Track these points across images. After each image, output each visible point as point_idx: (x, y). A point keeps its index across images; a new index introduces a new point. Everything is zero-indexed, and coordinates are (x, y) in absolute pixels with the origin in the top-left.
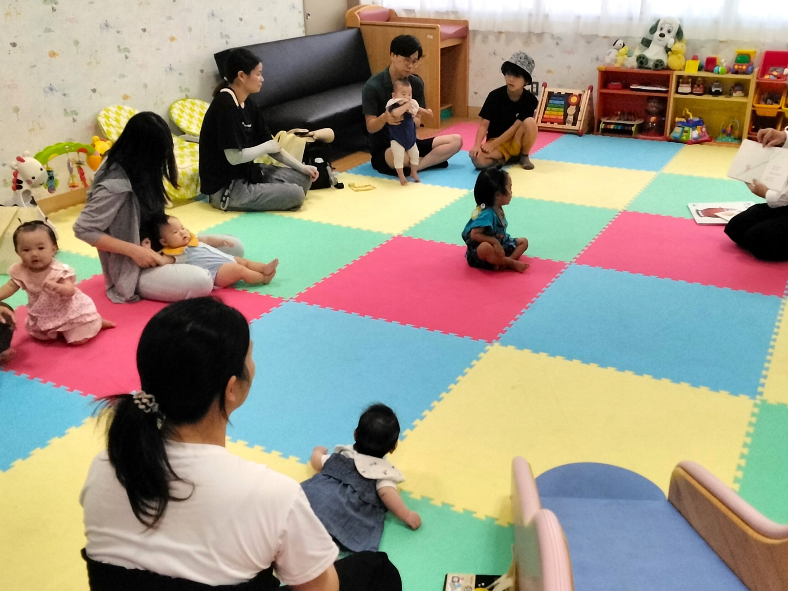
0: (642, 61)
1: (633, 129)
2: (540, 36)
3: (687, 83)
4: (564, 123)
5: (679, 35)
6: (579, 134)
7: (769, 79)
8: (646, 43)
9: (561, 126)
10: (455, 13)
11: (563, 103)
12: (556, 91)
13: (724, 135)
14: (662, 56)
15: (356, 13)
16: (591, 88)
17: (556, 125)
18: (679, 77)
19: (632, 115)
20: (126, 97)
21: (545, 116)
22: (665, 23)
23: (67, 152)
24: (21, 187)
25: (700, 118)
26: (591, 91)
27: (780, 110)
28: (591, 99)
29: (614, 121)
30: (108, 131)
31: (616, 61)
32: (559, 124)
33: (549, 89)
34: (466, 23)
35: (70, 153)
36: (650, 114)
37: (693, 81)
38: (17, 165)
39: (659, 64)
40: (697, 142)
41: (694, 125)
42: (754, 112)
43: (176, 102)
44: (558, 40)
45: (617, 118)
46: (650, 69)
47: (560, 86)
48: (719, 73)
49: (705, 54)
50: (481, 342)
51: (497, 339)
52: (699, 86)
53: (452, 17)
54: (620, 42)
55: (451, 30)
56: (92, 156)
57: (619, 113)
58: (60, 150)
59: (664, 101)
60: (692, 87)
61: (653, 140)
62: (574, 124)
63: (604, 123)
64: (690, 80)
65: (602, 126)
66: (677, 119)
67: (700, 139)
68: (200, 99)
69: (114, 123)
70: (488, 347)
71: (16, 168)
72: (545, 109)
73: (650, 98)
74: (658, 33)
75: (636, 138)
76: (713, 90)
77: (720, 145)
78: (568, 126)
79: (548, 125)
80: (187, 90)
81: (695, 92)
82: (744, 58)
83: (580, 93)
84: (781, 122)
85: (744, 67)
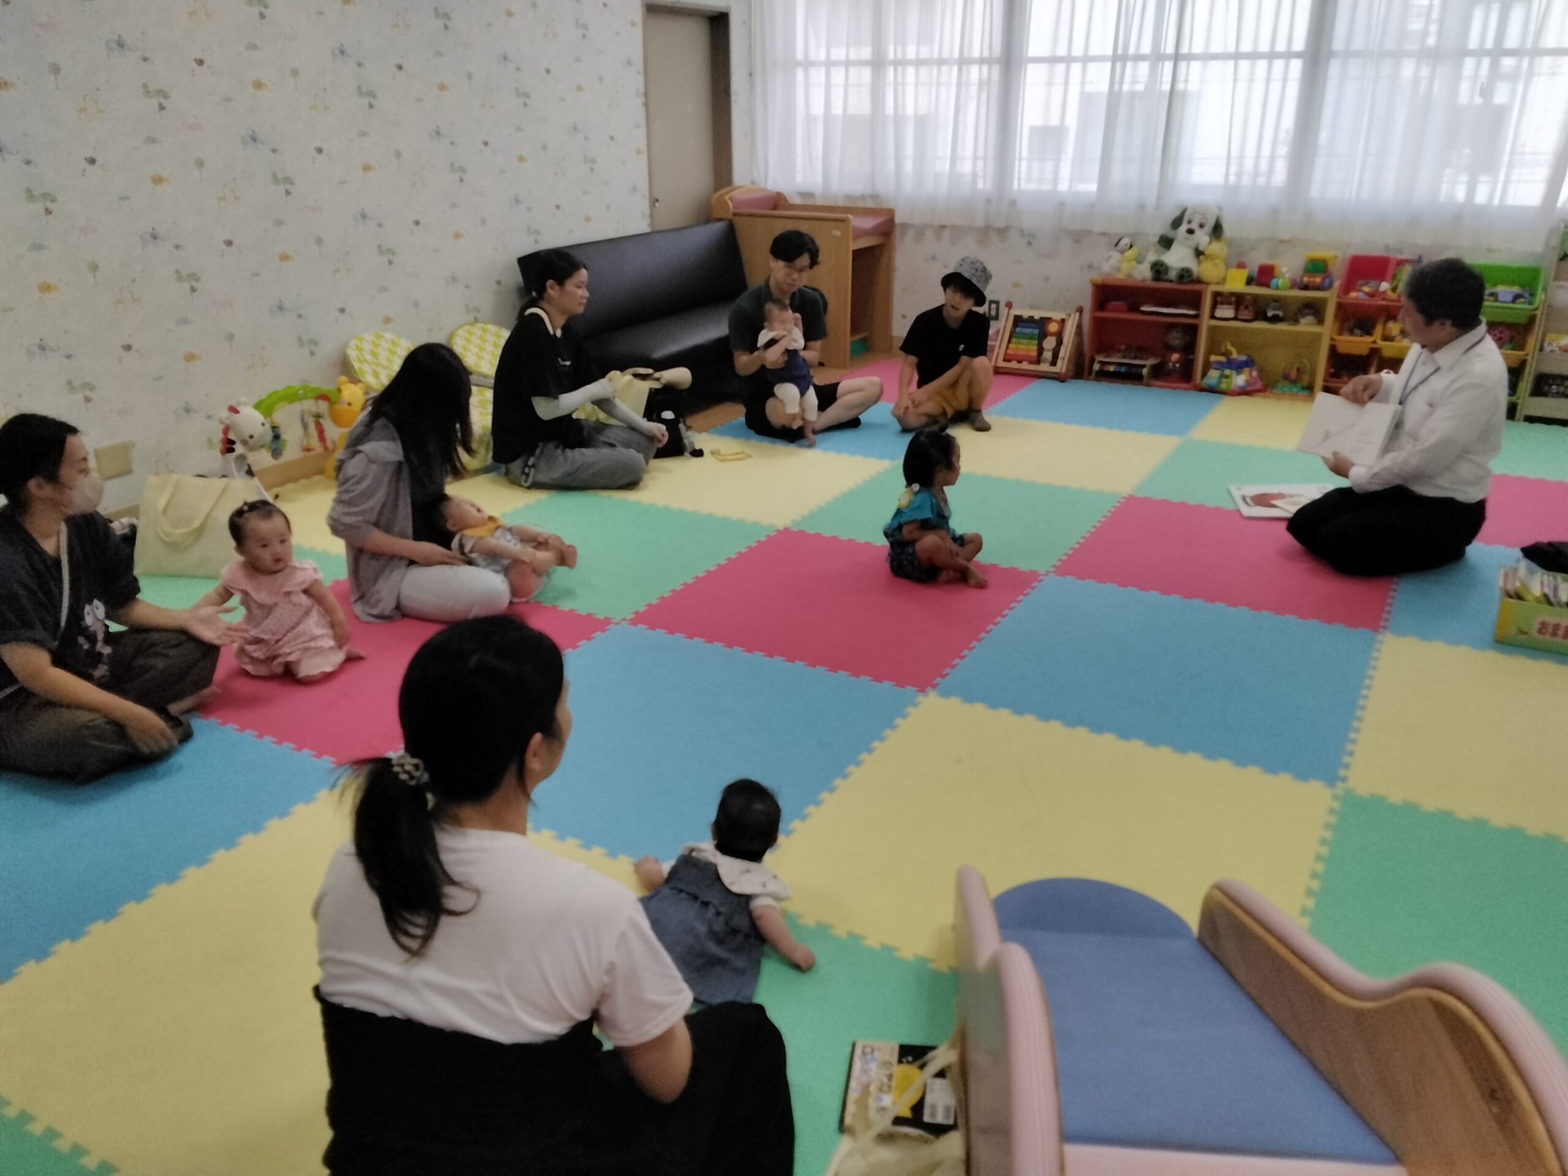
0: (1159, 269)
1: (1145, 371)
2: (1003, 232)
3: (1229, 303)
4: (1038, 362)
5: (1217, 230)
6: (1060, 378)
7: (1357, 299)
8: (1166, 243)
9: (1032, 367)
10: (875, 197)
11: (1036, 331)
12: (1026, 314)
13: (1286, 383)
14: (1190, 263)
15: (727, 198)
16: (1080, 310)
17: (1025, 366)
18: (1217, 295)
19: (1141, 351)
20: (387, 320)
21: (1009, 352)
22: (1195, 212)
23: (301, 399)
24: (232, 450)
25: (1249, 356)
26: (1081, 315)
27: (1374, 346)
28: (1079, 327)
29: (1115, 360)
30: (360, 368)
31: (1118, 269)
32: (1030, 362)
33: (1015, 311)
34: (891, 213)
35: (304, 402)
36: (1173, 349)
37: (1238, 300)
38: (228, 418)
39: (1185, 275)
40: (1243, 392)
41: (1239, 367)
42: (1333, 349)
43: (460, 327)
44: (1030, 238)
45: (1120, 354)
46: (1171, 281)
47: (1032, 307)
48: (1277, 288)
49: (1257, 259)
50: (910, 690)
51: (934, 686)
52: (1246, 307)
53: (870, 204)
54: (1126, 241)
55: (868, 223)
56: (337, 407)
57: (1123, 347)
58: (291, 397)
59: (1191, 331)
60: (1237, 310)
61: (1175, 388)
62: (1054, 363)
63: (1100, 362)
64: (1233, 299)
65: (1096, 367)
66: (1213, 358)
67: (1249, 389)
68: (495, 323)
69: (369, 358)
70: (921, 698)
71: (227, 422)
72: (1009, 342)
73: (1171, 327)
74: (1184, 228)
75: (1148, 385)
76: (1270, 314)
77: (1279, 397)
78: (1044, 367)
79: (1014, 365)
80: (477, 310)
81: (1240, 317)
82: (1318, 267)
83: (1063, 317)
84: (1375, 362)
85: (1318, 280)
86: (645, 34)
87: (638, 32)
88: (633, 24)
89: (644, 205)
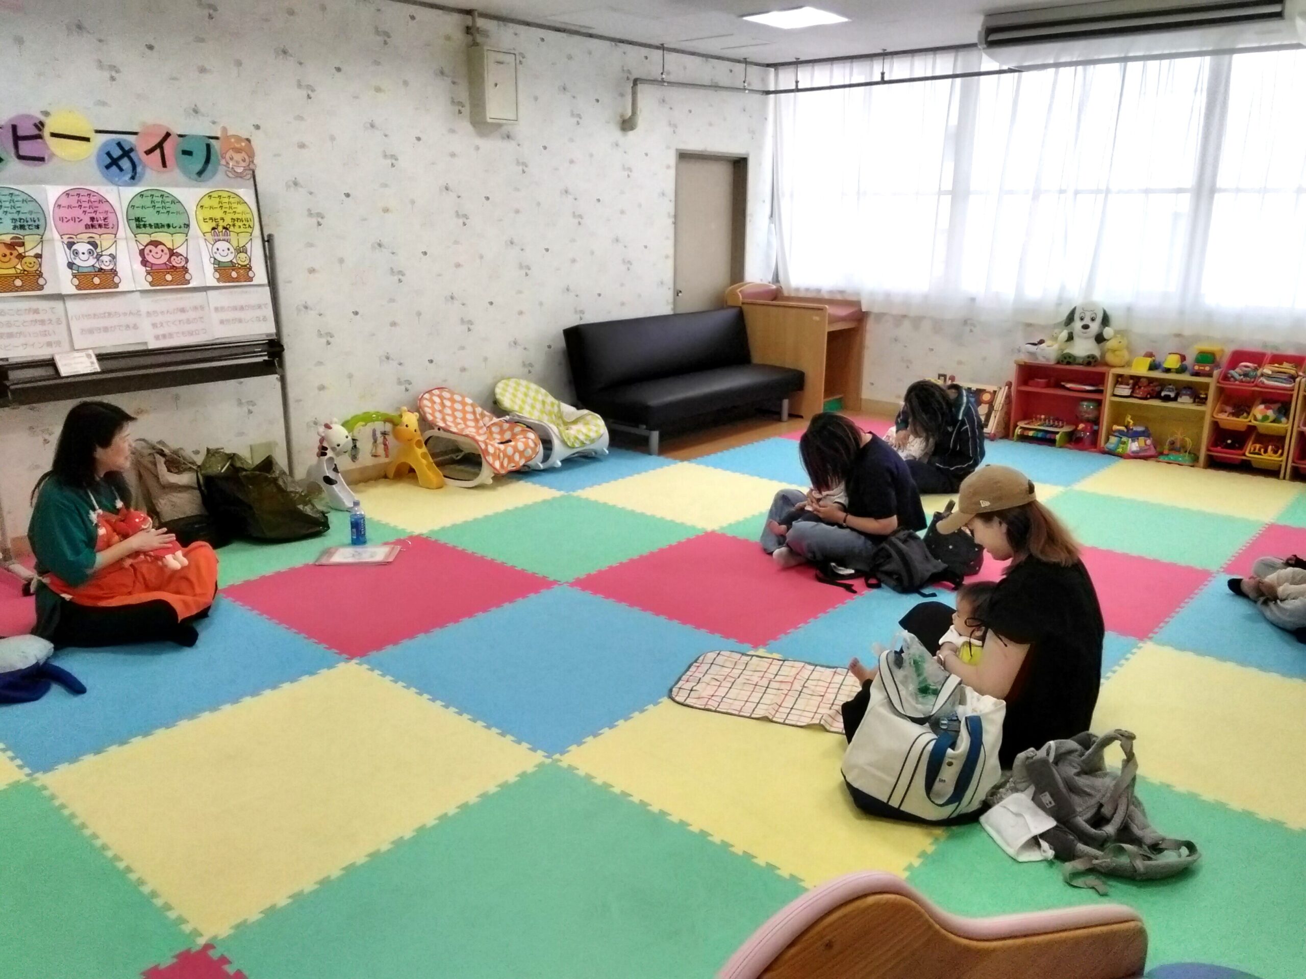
1: (1058, 437)
3: (1128, 384)
15: (738, 291)
16: (1009, 385)
18: (1121, 376)
19: (1059, 419)
22: (1084, 310)
23: (374, 421)
24: (324, 454)
25: (1146, 427)
26: (1010, 388)
27: (1250, 424)
28: (1008, 397)
29: (1036, 426)
34: (858, 304)
35: (376, 422)
37: (1136, 381)
38: (323, 432)
39: (1091, 360)
40: (1136, 456)
41: (1135, 436)
42: (1215, 424)
44: (970, 326)
45: (1040, 423)
46: (1079, 365)
47: (973, 381)
52: (1142, 388)
53: (839, 297)
55: (843, 312)
56: (399, 427)
57: (1043, 416)
58: (367, 418)
59: (1099, 403)
60: (1133, 389)
63: (1021, 427)
64: (1131, 382)
65: (1018, 431)
66: (1115, 427)
67: (1142, 454)
71: (323, 435)
73: (1081, 399)
74: (1078, 324)
75: (1060, 448)
76: (1163, 394)
80: (531, 365)
81: (1135, 395)
82: (1208, 358)
83: (995, 389)
84: (1253, 437)
85: (1207, 368)
86: (677, 175)
87: (672, 172)
88: (668, 167)
89: (670, 295)
